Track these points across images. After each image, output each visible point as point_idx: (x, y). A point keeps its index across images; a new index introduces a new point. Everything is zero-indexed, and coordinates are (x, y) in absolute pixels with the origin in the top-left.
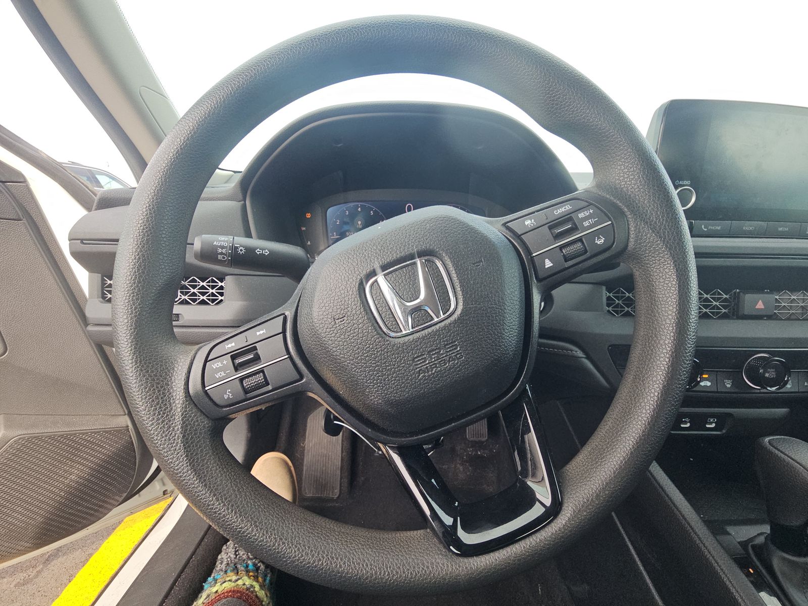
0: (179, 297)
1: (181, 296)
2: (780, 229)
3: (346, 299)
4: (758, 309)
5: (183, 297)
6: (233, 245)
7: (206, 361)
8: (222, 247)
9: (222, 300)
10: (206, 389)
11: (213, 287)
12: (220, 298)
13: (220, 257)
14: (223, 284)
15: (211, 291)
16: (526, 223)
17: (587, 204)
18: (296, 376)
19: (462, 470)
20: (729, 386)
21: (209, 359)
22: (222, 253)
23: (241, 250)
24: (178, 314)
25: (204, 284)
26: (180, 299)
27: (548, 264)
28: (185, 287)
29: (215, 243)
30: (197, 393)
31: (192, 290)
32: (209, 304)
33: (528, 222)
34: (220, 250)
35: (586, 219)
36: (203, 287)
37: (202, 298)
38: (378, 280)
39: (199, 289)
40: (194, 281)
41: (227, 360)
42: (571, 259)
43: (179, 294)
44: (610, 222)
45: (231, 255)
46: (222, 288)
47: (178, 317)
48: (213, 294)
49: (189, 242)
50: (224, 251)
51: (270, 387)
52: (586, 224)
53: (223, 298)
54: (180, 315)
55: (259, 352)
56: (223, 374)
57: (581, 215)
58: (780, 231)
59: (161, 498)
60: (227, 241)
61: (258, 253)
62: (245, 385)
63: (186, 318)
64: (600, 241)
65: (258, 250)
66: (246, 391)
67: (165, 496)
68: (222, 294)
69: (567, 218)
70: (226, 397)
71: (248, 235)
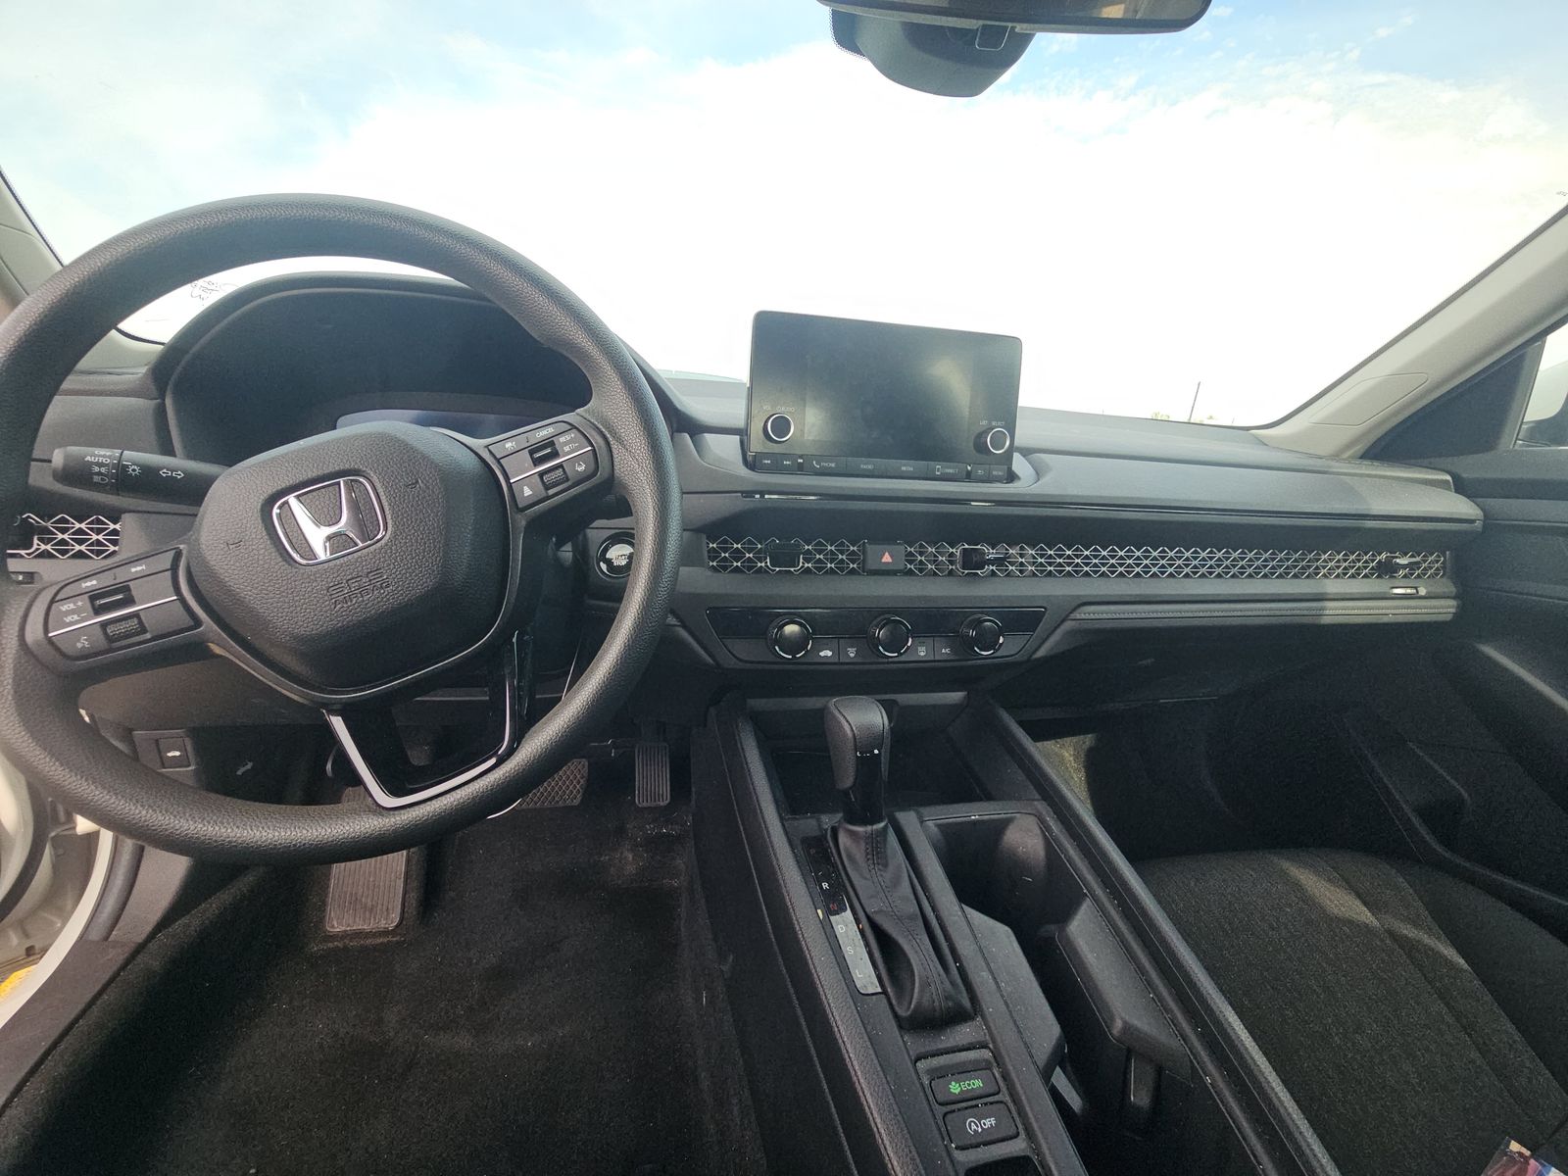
0: (35, 546)
1: (38, 545)
2: (904, 468)
3: (245, 521)
4: (885, 563)
5: (43, 547)
6: (119, 462)
7: (52, 601)
8: (101, 465)
9: (114, 552)
10: (50, 635)
11: (99, 531)
12: (112, 548)
13: (96, 479)
14: (117, 527)
15: (95, 537)
16: (507, 446)
17: (569, 427)
18: (188, 621)
19: (631, 859)
20: (852, 655)
21: (57, 599)
22: (99, 474)
23: (134, 470)
24: (32, 573)
25: (83, 526)
26: (37, 549)
27: (527, 492)
28: (47, 531)
29: (88, 458)
30: (37, 643)
31: (60, 536)
32: (92, 558)
33: (508, 445)
34: (97, 469)
35: (566, 444)
36: (80, 531)
37: (77, 548)
38: (290, 501)
39: (73, 534)
40: (64, 521)
41: (83, 602)
42: (554, 487)
43: (36, 541)
44: (590, 448)
45: (116, 476)
46: (115, 532)
47: (32, 578)
48: (99, 543)
49: (36, 454)
50: (103, 470)
51: (148, 636)
52: (567, 449)
53: (116, 548)
54: (36, 575)
55: (134, 593)
56: (76, 617)
57: (562, 439)
58: (903, 471)
59: (22, 962)
60: (109, 457)
61: (164, 475)
62: (109, 631)
63: (46, 577)
64: (581, 468)
65: (165, 471)
66: (110, 639)
67: (31, 958)
68: (115, 543)
69: (549, 443)
70: (79, 645)
71: (168, 450)
